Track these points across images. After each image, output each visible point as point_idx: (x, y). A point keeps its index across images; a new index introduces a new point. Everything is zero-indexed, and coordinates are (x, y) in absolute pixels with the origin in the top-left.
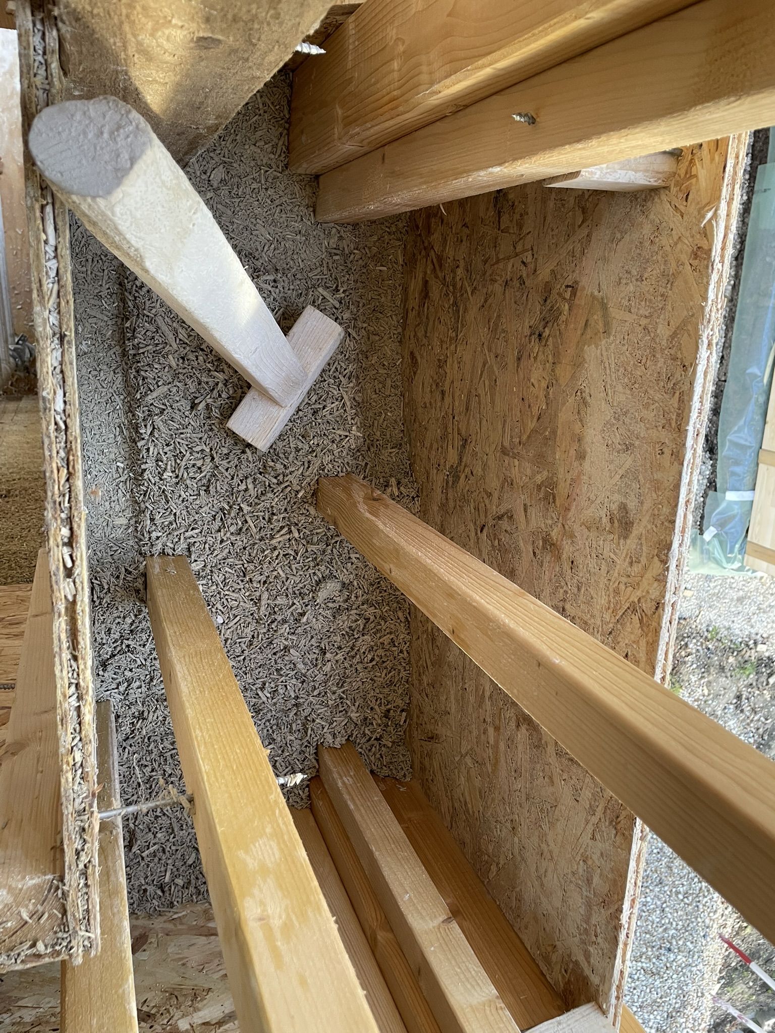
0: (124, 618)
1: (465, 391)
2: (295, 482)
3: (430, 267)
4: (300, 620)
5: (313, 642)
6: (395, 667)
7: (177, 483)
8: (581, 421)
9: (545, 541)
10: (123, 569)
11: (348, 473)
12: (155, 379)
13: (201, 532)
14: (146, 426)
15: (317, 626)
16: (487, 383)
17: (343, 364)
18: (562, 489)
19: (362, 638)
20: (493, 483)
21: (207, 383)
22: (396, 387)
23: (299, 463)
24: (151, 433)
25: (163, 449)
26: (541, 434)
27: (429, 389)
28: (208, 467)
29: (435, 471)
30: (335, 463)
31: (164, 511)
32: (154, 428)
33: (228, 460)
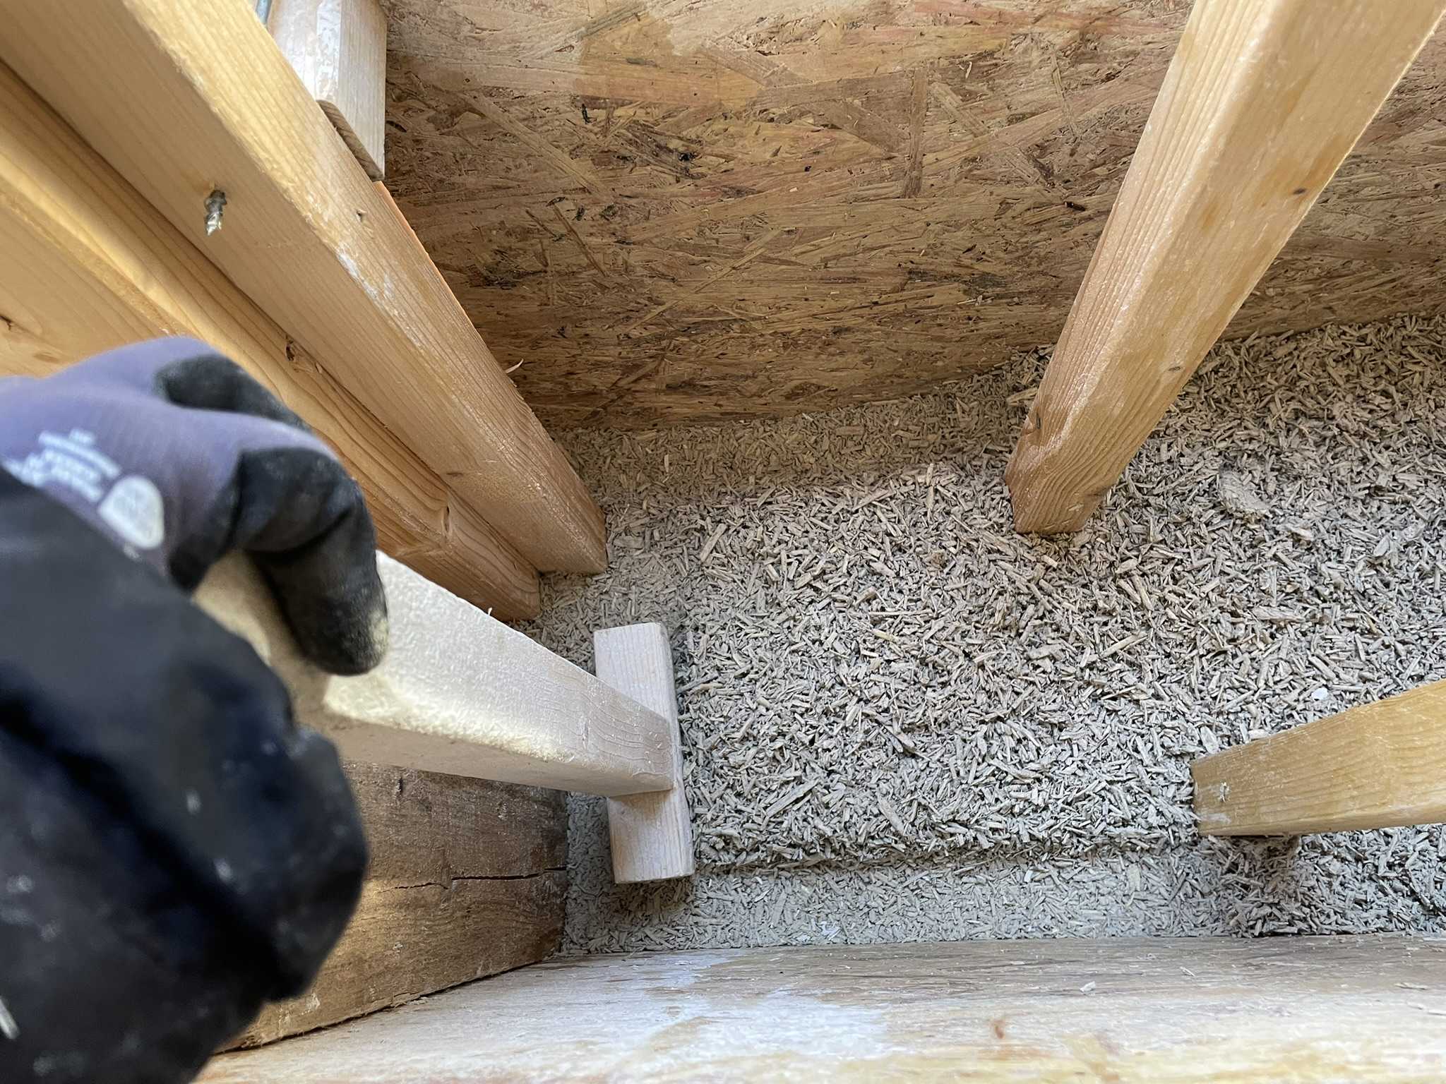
0: (1330, 875)
1: (823, 289)
2: (1029, 573)
3: (643, 385)
4: (1309, 543)
5: (1354, 512)
6: (1398, 347)
7: (1051, 779)
8: (814, 30)
9: (1078, 58)
10: (1229, 876)
11: (1005, 481)
12: (869, 820)
13: (1142, 736)
14: (952, 835)
15: (1317, 510)
16: (798, 249)
17: (815, 510)
18: (961, 41)
19: (1339, 420)
20: (980, 201)
21: (867, 732)
22: (850, 417)
23: (993, 569)
24: (963, 824)
25: (990, 805)
26: (863, 115)
27: (838, 357)
28: (1018, 727)
29: (981, 324)
30: (987, 506)
31: (1107, 802)
32: (954, 821)
33: (999, 692)
